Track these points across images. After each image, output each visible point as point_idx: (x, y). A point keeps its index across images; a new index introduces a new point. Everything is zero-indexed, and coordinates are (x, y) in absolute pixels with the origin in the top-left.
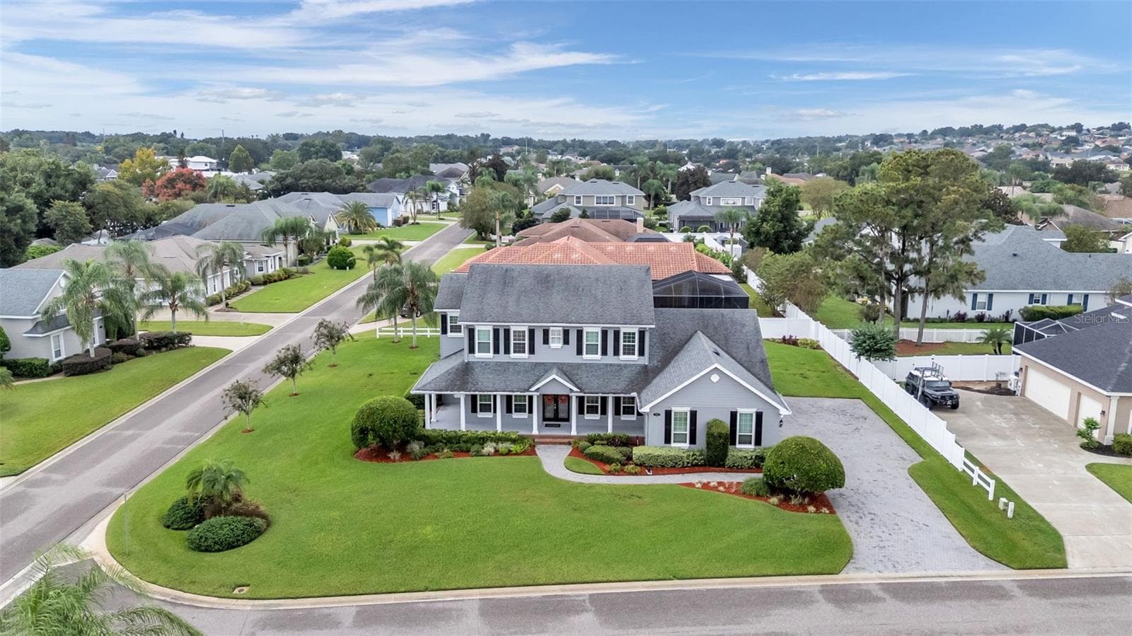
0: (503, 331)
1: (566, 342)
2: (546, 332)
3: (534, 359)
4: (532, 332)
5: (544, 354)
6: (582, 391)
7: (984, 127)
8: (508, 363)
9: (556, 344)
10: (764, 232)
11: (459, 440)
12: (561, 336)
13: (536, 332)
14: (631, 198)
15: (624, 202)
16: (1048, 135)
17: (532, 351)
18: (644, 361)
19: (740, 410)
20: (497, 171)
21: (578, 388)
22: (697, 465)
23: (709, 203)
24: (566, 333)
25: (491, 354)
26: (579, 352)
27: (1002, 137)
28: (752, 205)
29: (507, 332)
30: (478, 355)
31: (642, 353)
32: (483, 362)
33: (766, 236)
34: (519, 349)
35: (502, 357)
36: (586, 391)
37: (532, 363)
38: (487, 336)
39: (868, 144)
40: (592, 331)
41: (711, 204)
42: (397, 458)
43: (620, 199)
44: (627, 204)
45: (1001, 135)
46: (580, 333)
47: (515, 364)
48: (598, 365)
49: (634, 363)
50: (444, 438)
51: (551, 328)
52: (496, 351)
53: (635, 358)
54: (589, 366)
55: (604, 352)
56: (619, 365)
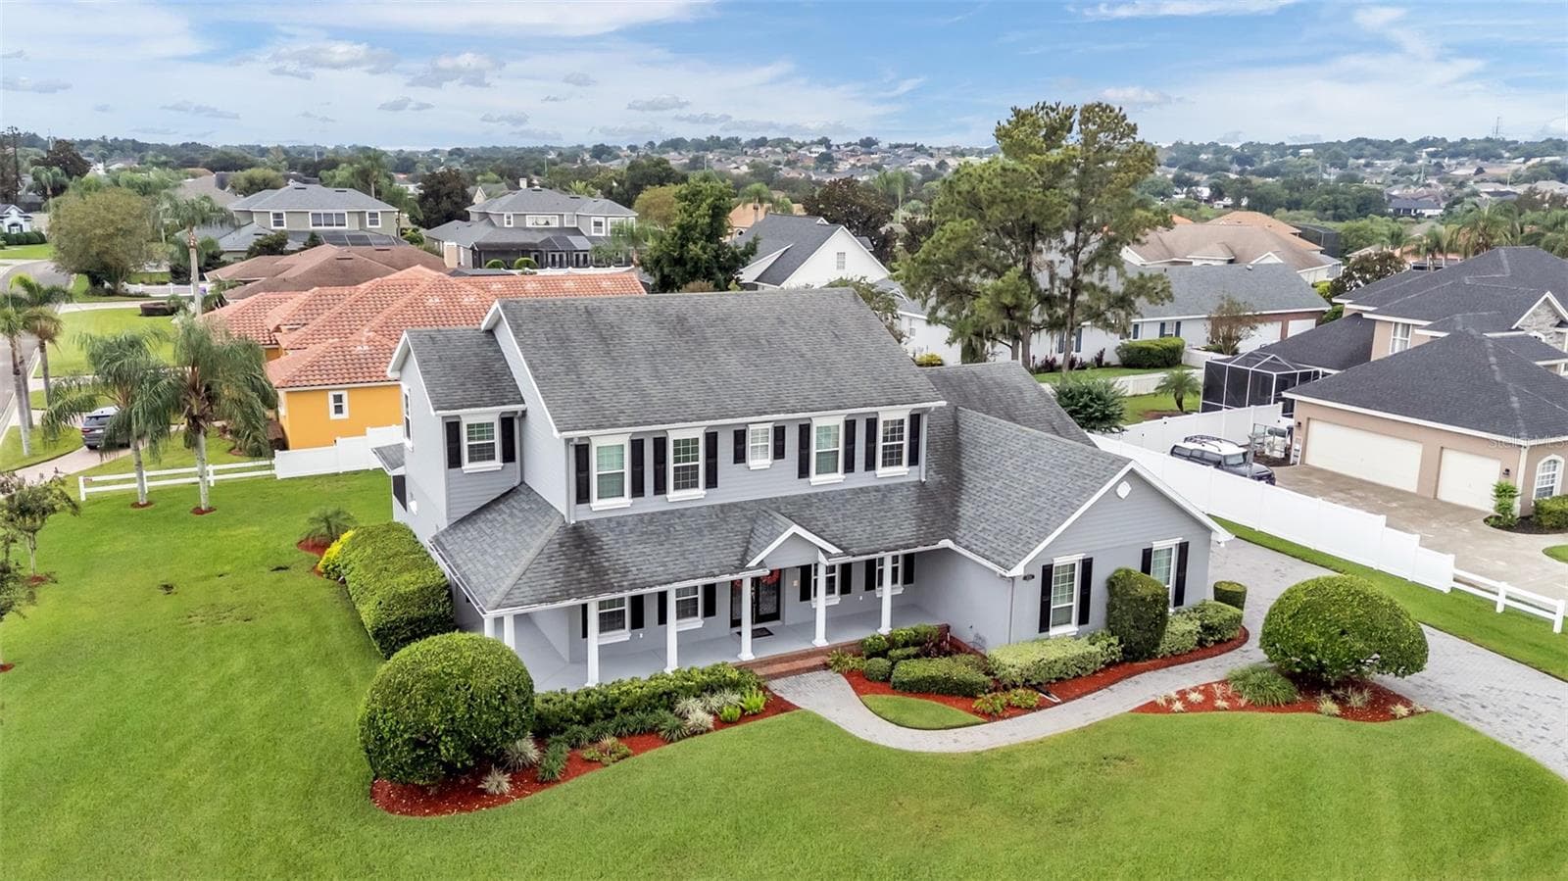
0: (652, 442)
1: (779, 453)
2: (740, 437)
3: (722, 495)
4: (712, 439)
5: (739, 484)
6: (846, 552)
7: (722, 139)
8: (664, 513)
9: (759, 459)
10: (692, 258)
11: (613, 709)
12: (770, 444)
13: (719, 436)
14: (374, 215)
15: (362, 222)
16: (796, 151)
17: (712, 481)
18: (919, 474)
19: (1157, 545)
20: (67, 172)
21: (839, 547)
22: (1113, 663)
23: (509, 223)
24: (779, 433)
25: (626, 500)
26: (804, 471)
27: (746, 152)
28: (575, 226)
29: (660, 444)
30: (600, 505)
31: (914, 460)
32: (609, 520)
33: (696, 263)
34: (686, 480)
35: (651, 503)
36: (855, 550)
37: (713, 507)
38: (616, 460)
39: (587, 157)
40: (828, 424)
41: (512, 226)
42: (506, 787)
43: (356, 218)
44: (368, 226)
45: (744, 150)
46: (805, 431)
47: (681, 514)
48: (842, 493)
49: (902, 480)
50: (577, 711)
51: (751, 427)
52: (638, 490)
53: (902, 471)
54: (824, 497)
55: (849, 467)
56: (877, 489)
